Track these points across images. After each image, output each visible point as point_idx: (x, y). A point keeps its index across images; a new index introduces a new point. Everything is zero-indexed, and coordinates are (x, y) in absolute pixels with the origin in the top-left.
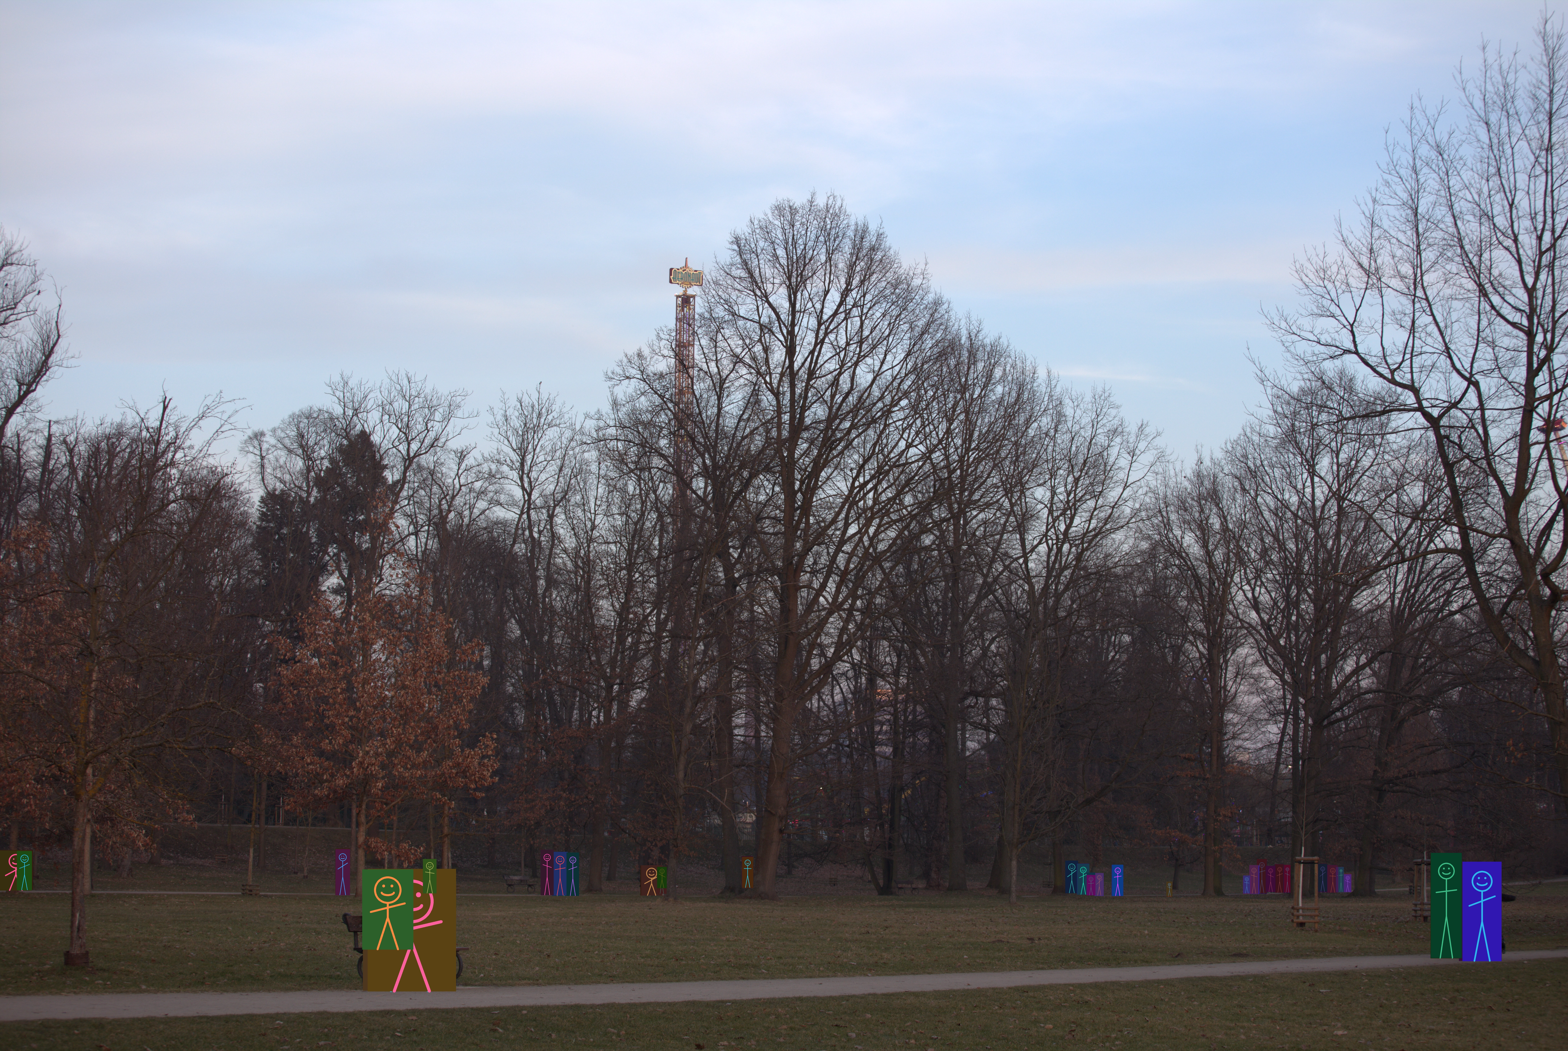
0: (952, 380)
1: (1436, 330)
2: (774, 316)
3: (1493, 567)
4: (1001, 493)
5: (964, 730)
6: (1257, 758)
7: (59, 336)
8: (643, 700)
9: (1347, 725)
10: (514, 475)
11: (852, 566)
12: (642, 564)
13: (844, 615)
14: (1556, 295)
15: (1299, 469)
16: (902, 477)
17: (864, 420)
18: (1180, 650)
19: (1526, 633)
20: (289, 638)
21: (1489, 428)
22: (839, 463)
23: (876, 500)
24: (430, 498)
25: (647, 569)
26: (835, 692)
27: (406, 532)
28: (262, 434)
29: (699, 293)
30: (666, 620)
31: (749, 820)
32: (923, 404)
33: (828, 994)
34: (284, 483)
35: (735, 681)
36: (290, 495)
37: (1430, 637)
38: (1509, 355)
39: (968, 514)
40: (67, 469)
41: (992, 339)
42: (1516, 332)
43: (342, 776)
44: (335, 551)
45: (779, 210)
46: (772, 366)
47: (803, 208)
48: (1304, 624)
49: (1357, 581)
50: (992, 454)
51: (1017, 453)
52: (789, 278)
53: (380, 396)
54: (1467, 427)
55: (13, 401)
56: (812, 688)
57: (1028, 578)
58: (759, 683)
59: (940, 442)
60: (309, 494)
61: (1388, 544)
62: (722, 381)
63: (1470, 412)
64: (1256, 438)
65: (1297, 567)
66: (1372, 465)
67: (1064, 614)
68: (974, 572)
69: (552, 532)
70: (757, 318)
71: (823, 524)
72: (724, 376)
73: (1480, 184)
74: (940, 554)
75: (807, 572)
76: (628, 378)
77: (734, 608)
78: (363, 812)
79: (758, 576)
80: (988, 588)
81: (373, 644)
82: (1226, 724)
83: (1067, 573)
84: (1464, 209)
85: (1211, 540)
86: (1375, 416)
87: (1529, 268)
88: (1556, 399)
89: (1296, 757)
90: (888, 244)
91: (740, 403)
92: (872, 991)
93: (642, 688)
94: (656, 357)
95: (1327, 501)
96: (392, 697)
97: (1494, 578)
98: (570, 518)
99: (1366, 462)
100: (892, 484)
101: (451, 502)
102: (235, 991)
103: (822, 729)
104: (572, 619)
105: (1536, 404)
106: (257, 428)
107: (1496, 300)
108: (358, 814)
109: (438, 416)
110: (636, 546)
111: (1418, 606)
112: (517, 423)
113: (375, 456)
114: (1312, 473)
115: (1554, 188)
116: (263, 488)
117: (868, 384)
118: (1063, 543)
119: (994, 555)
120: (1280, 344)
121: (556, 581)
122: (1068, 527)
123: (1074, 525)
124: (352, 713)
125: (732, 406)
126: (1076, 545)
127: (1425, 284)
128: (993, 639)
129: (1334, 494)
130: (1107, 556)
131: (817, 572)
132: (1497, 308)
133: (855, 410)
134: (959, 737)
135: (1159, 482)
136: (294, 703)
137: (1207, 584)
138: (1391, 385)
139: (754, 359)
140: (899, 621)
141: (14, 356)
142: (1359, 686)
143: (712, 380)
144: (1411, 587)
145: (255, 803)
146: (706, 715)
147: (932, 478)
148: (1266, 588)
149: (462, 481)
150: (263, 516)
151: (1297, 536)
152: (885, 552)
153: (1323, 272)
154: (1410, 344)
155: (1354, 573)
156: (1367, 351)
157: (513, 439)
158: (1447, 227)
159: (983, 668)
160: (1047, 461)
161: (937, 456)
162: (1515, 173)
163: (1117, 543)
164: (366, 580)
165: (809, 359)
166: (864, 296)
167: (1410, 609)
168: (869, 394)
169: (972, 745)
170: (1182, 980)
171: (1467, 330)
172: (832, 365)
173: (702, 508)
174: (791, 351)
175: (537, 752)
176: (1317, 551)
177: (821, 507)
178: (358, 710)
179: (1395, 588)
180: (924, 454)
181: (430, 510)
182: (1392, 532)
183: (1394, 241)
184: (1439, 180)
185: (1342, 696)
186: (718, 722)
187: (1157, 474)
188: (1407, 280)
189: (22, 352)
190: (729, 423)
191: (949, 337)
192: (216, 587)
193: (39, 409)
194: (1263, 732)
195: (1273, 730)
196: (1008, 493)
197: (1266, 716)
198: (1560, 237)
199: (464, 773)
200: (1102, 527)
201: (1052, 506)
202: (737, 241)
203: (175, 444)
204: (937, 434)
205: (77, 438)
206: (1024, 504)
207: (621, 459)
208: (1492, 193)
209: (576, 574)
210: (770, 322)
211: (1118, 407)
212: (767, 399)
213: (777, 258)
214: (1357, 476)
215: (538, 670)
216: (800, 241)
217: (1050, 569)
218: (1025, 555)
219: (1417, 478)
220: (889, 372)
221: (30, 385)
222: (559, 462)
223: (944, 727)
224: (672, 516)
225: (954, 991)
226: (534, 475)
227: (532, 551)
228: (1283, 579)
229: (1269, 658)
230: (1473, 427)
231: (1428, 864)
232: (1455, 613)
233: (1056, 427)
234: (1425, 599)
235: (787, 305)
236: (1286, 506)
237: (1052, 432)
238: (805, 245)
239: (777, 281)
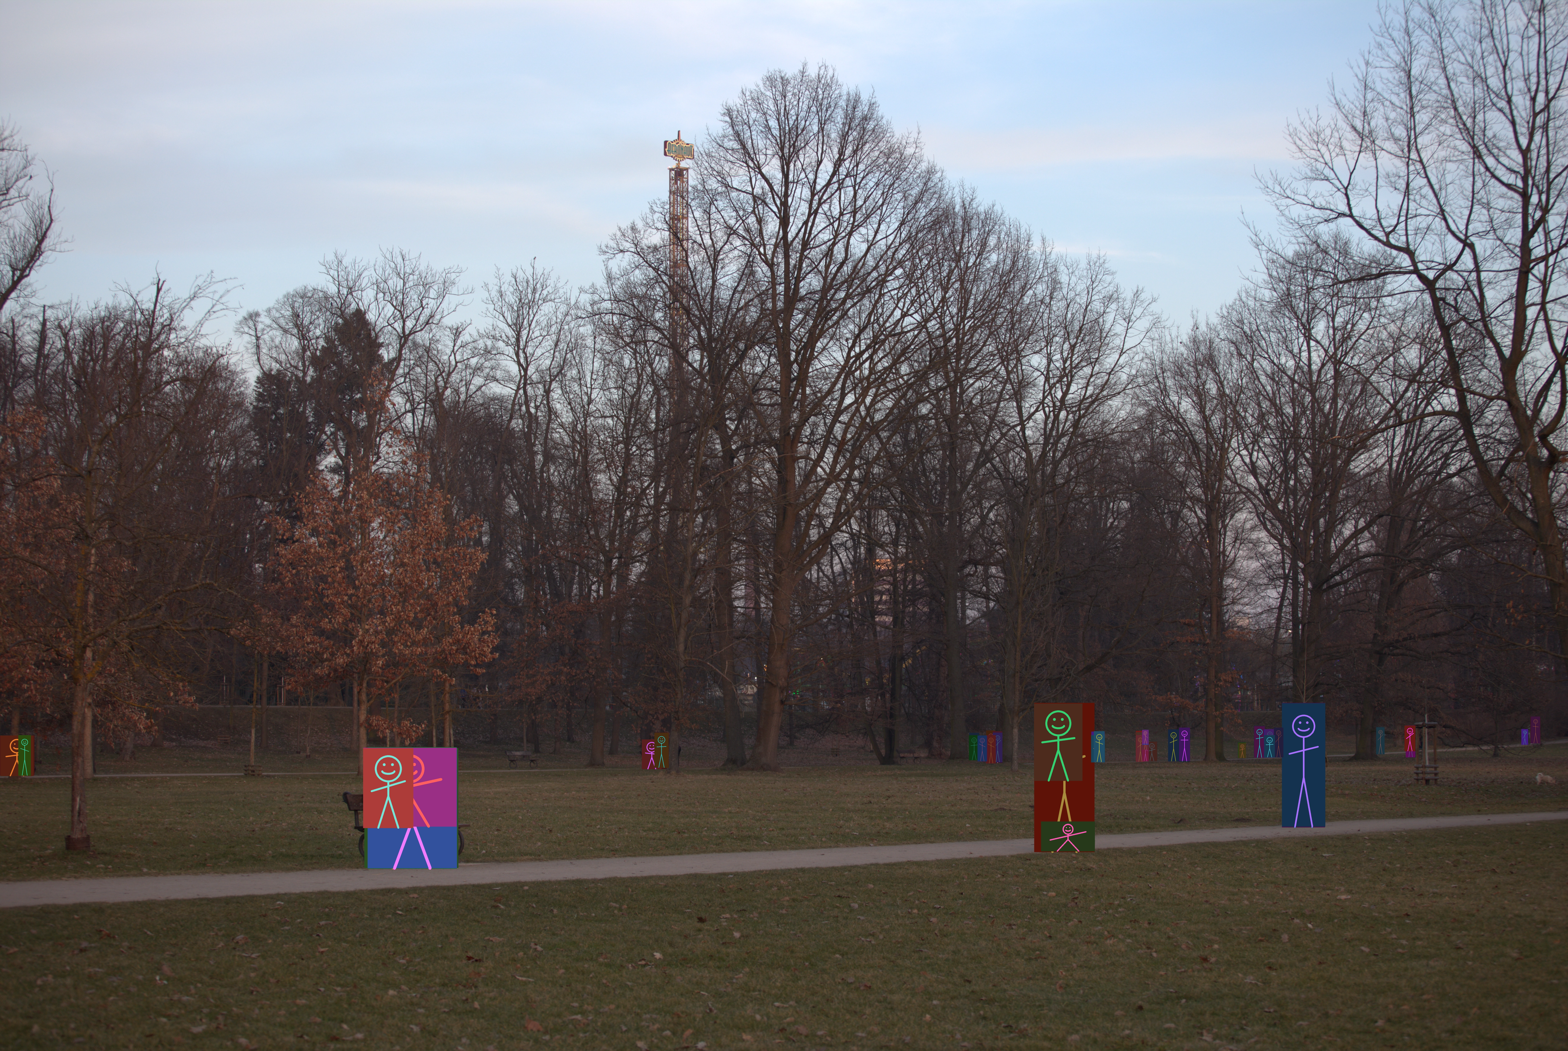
0: (947, 248)
1: (1430, 192)
2: (767, 187)
3: (1490, 429)
4: (998, 361)
5: (963, 599)
6: (1257, 623)
7: (52, 220)
8: (642, 574)
9: (1346, 589)
10: (510, 351)
11: (849, 436)
12: (639, 437)
13: (842, 486)
14: (1551, 156)
15: (1295, 333)
16: (898, 346)
17: (859, 290)
18: (1179, 516)
19: (1525, 495)
20: (288, 517)
21: (1485, 290)
22: (835, 333)
23: (872, 370)
24: (426, 375)
25: (644, 443)
26: (834, 562)
27: (403, 410)
28: (257, 314)
29: (691, 166)
30: (664, 492)
31: (750, 692)
32: (918, 273)
33: (830, 865)
34: (280, 363)
35: (734, 552)
36: (286, 375)
37: (1428, 500)
38: (1504, 216)
39: (965, 382)
40: (63, 353)
41: (986, 207)
42: (1511, 193)
43: (342, 655)
44: (332, 430)
45: (771, 81)
46: (766, 238)
47: (795, 79)
48: (1302, 488)
49: (1355, 445)
50: (988, 322)
51: (1012, 321)
52: (782, 149)
53: (374, 274)
54: (1462, 289)
55: (7, 287)
56: (812, 559)
57: (1025, 446)
58: (758, 555)
59: (935, 310)
60: (305, 374)
61: (1386, 407)
62: (717, 253)
63: (1465, 274)
64: (1251, 303)
65: (1295, 431)
66: (1368, 329)
67: (1062, 481)
68: (971, 441)
69: (549, 406)
70: (750, 189)
71: (819, 395)
72: (718, 247)
73: (1473, 45)
74: (937, 423)
75: (804, 443)
76: (622, 251)
77: (732, 480)
78: (364, 690)
79: (755, 447)
80: (985, 456)
81: (371, 522)
82: (1226, 589)
83: (1064, 440)
84: (1457, 71)
85: (1208, 406)
86: (1371, 279)
87: (1523, 130)
88: (1551, 260)
89: (1296, 621)
90: (880, 114)
91: (735, 275)
92: (874, 861)
93: (641, 562)
94: (650, 230)
95: (1323, 365)
96: (391, 575)
97: (1492, 440)
98: (567, 392)
99: (1361, 326)
100: (888, 353)
101: (447, 379)
102: (236, 873)
103: (822, 600)
104: (571, 494)
105: (1532, 265)
106: (252, 309)
107: (1490, 161)
108: (359, 692)
109: (433, 293)
110: (633, 420)
111: (1416, 469)
112: (512, 299)
113: (370, 334)
114: (1308, 337)
115: (1548, 48)
116: (258, 367)
117: (862, 254)
118: (1060, 410)
119: (991, 423)
120: (1274, 208)
121: (553, 456)
122: (1065, 394)
123: (1070, 392)
124: (351, 591)
125: (727, 278)
126: (1072, 412)
127: (1419, 147)
128: (992, 507)
129: (1330, 358)
130: (1104, 422)
131: (815, 442)
132: (1492, 170)
133: (849, 280)
134: (959, 605)
135: (1155, 347)
136: (294, 583)
137: (1205, 450)
138: (1387, 248)
139: (748, 230)
140: (897, 491)
141: (8, 241)
142: (1358, 549)
143: (707, 253)
144: (1408, 450)
145: (256, 684)
146: (705, 587)
147: (928, 347)
148: (1263, 453)
149: (458, 358)
150: (260, 397)
151: (1294, 401)
152: (882, 421)
153: (1316, 136)
154: (1405, 206)
155: (1351, 437)
156: (1361, 214)
157: (508, 315)
158: (1441, 89)
159: (982, 536)
160: (1043, 329)
161: (933, 325)
162: (1507, 34)
163: (1114, 409)
164: (363, 458)
165: (803, 230)
166: (857, 166)
167: (1408, 472)
168: (864, 264)
169: (971, 613)
170: (1185, 846)
171: (1462, 192)
172: (826, 236)
173: (699, 380)
174: (784, 222)
175: (537, 627)
176: (1314, 415)
177: (817, 378)
178: (356, 588)
179: (1393, 451)
180: (920, 323)
181: (426, 387)
182: (1389, 395)
183: (1387, 103)
184: (1431, 42)
185: (1341, 560)
186: (717, 594)
187: (1153, 340)
188: (1401, 143)
189: (15, 237)
190: (724, 295)
191: (942, 206)
192: (213, 469)
193: (33, 294)
194: (1263, 597)
195: (1273, 595)
196: (1004, 360)
197: (1266, 581)
198: (1553, 98)
199: (464, 649)
200: (1099, 394)
201: (1048, 373)
202: (729, 112)
203: (169, 327)
204: (932, 302)
205: (72, 322)
206: (1020, 372)
207: (616, 333)
208: (1485, 54)
209: (573, 448)
210: (763, 194)
211: (1113, 274)
212: (762, 270)
213: (770, 129)
214: (1354, 339)
215: (537, 545)
216: (792, 112)
217: (1047, 437)
218: (1022, 423)
219: (1413, 341)
220: (883, 242)
221: (23, 270)
222: (554, 337)
223: (943, 595)
224: (668, 389)
225: (957, 860)
226: (529, 350)
227: (529, 427)
228: (1281, 444)
229: (1267, 523)
230: (1469, 289)
231: (1429, 727)
232: (1453, 475)
233: (1052, 294)
234: (1423, 462)
235: (780, 176)
236: (1282, 370)
237: (1047, 300)
238: (798, 115)
239: (769, 152)
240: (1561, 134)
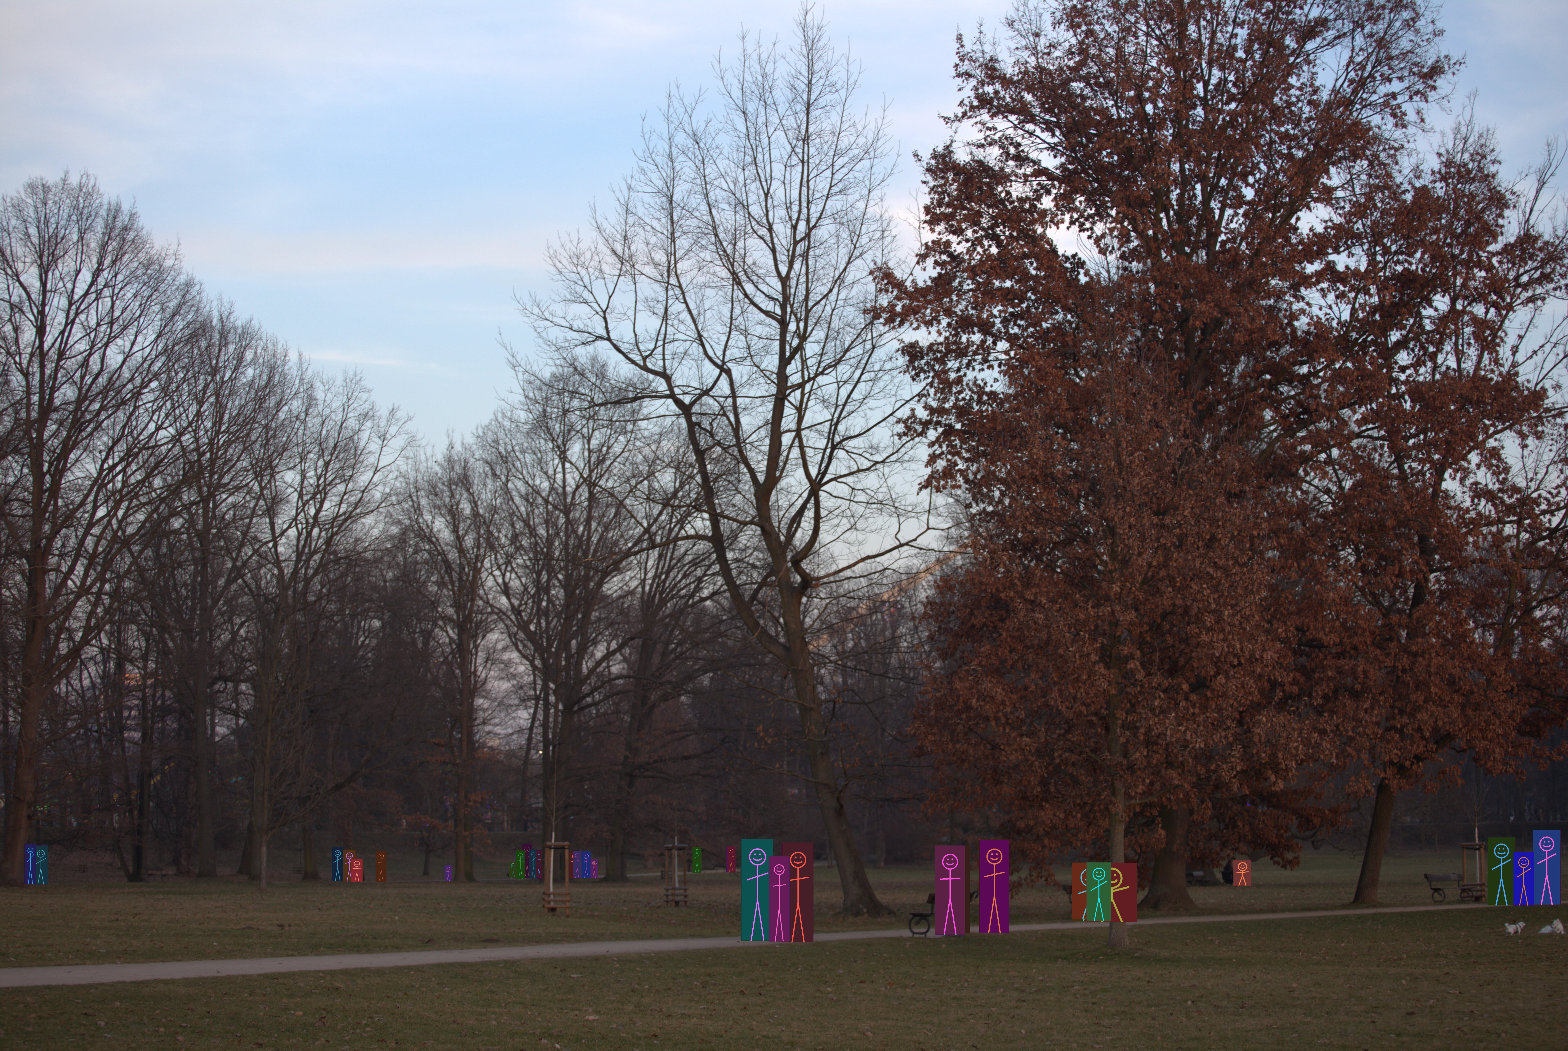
0: (203, 362)
1: (689, 317)
2: (24, 295)
3: (744, 553)
4: (251, 477)
5: (213, 715)
6: (508, 743)
9: (598, 710)
11: (100, 549)
13: (92, 599)
14: (810, 284)
15: (550, 454)
16: (152, 459)
17: (114, 402)
18: (430, 636)
19: (777, 620)
21: (741, 416)
22: (88, 445)
23: (124, 483)
26: (84, 676)
32: (174, 386)
33: (77, 982)
37: (680, 623)
38: (761, 343)
39: (218, 497)
41: (244, 321)
42: (769, 320)
45: (32, 188)
46: (22, 346)
47: (56, 186)
48: (554, 610)
49: (608, 567)
50: (242, 437)
51: (267, 436)
52: (41, 257)
54: (718, 415)
56: (61, 672)
57: (277, 563)
58: (7, 668)
59: (190, 424)
61: (639, 530)
63: (721, 399)
64: (507, 424)
65: (548, 553)
66: (623, 452)
67: (313, 599)
68: (223, 556)
70: (7, 297)
71: (71, 507)
73: (736, 172)
74: (189, 538)
75: (55, 555)
79: (6, 559)
80: (237, 572)
82: (476, 710)
83: (317, 557)
84: (719, 198)
85: (462, 525)
86: (627, 402)
87: (783, 257)
88: (808, 387)
89: (546, 742)
90: (140, 224)
92: (121, 979)
95: (578, 487)
97: (745, 565)
99: (617, 449)
100: (141, 467)
103: (70, 715)
105: (788, 392)
107: (749, 288)
111: (669, 592)
114: (564, 459)
115: (810, 177)
117: (118, 366)
118: (313, 527)
119: (243, 539)
120: (532, 330)
122: (318, 511)
123: (324, 509)
126: (325, 529)
127: (679, 272)
128: (242, 624)
129: (585, 480)
130: (357, 540)
131: (66, 555)
132: (751, 297)
133: (105, 392)
134: (208, 722)
135: (410, 466)
137: (457, 569)
138: (643, 372)
139: (4, 338)
140: (147, 606)
142: (609, 671)
144: (661, 573)
147: (181, 460)
148: (516, 573)
151: (548, 522)
152: (134, 535)
153: (576, 259)
154: (663, 331)
155: (605, 558)
156: (619, 338)
158: (702, 215)
159: (232, 652)
160: (297, 445)
161: (187, 438)
162: (771, 162)
163: (367, 527)
165: (59, 340)
166: (116, 276)
167: (661, 594)
168: (119, 376)
169: (221, 730)
170: (433, 966)
171: (720, 318)
172: (83, 346)
174: (41, 331)
176: (568, 537)
177: (70, 490)
179: (646, 574)
180: (174, 437)
182: (643, 518)
183: (648, 228)
184: (695, 168)
185: (593, 681)
187: (408, 458)
188: (660, 268)
191: (200, 319)
194: (514, 718)
195: (524, 716)
196: (258, 476)
197: (517, 702)
198: (815, 226)
200: (352, 511)
201: (301, 490)
204: (187, 416)
206: (273, 488)
208: (748, 181)
210: (21, 302)
211: (369, 391)
212: (17, 379)
213: (29, 237)
214: (608, 462)
216: (52, 220)
217: (299, 554)
218: (275, 539)
219: (668, 465)
220: (139, 354)
223: (193, 712)
225: (204, 978)
228: (534, 565)
229: (519, 643)
230: (725, 414)
231: (679, 849)
232: (706, 599)
233: (307, 410)
234: (675, 585)
235: (37, 284)
236: (537, 492)
237: (303, 416)
238: (58, 224)
239: (28, 260)
240: (821, 262)
